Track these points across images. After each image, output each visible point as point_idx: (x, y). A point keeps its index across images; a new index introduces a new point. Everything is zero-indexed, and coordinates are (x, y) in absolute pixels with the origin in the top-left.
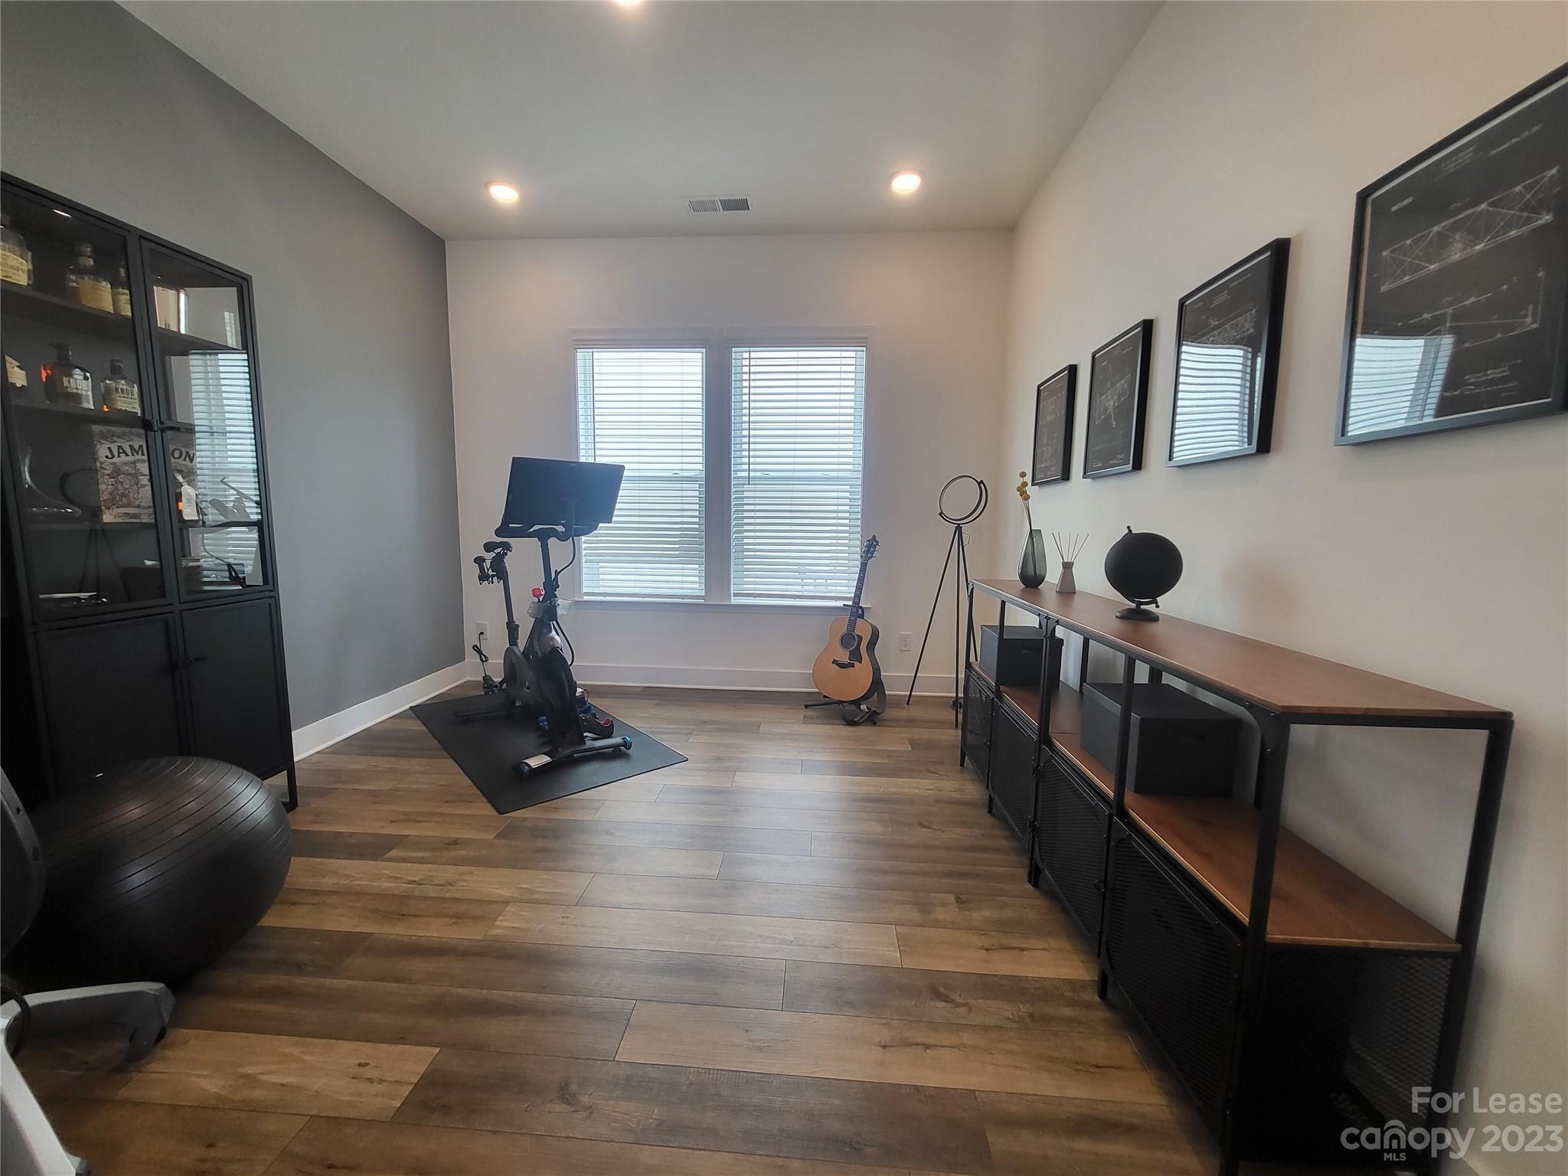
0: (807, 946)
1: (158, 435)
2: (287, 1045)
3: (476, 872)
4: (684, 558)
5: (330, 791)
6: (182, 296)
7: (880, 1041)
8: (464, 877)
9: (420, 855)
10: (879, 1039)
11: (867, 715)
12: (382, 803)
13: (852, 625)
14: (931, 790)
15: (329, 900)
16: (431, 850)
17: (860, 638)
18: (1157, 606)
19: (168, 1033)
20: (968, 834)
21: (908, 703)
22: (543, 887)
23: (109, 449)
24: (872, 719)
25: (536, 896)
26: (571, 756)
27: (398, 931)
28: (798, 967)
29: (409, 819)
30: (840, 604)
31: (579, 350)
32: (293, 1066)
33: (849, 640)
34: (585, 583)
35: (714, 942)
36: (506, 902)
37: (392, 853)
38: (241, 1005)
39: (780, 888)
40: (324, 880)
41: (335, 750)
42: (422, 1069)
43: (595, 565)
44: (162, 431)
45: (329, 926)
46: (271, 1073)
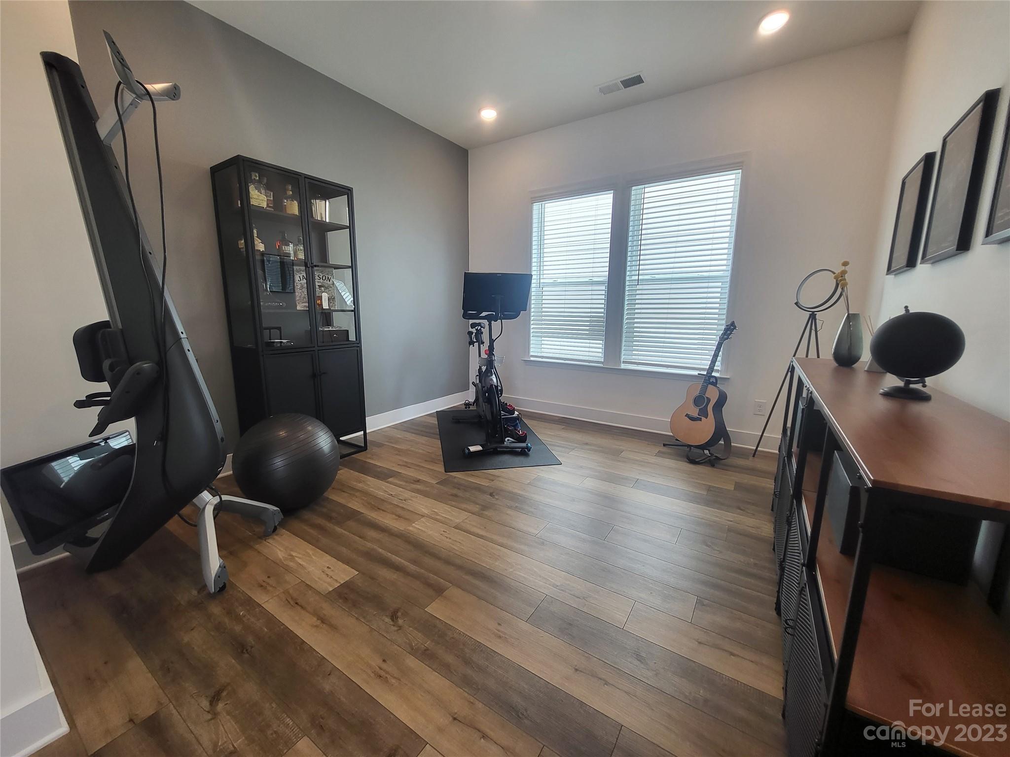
0: (566, 592)
1: (310, 269)
2: (310, 549)
3: (418, 498)
4: (591, 335)
5: (383, 445)
6: (327, 203)
7: (576, 666)
8: (412, 499)
9: (401, 483)
10: (576, 664)
11: (708, 458)
12: (400, 455)
13: (704, 389)
14: (731, 521)
15: (357, 494)
16: (406, 482)
17: (709, 400)
18: (924, 386)
19: (278, 530)
20: (742, 560)
21: (754, 456)
22: (444, 514)
23: (300, 277)
24: (713, 462)
25: (438, 517)
26: (495, 449)
27: (373, 515)
28: (552, 602)
29: (406, 465)
30: (696, 373)
31: (534, 204)
32: (307, 558)
33: (700, 400)
34: (532, 350)
35: (511, 570)
36: (423, 516)
37: (390, 480)
38: (306, 528)
39: (570, 553)
40: (359, 484)
41: (395, 427)
42: (347, 579)
43: (540, 339)
44: (312, 267)
45: (350, 505)
46: (300, 558)
